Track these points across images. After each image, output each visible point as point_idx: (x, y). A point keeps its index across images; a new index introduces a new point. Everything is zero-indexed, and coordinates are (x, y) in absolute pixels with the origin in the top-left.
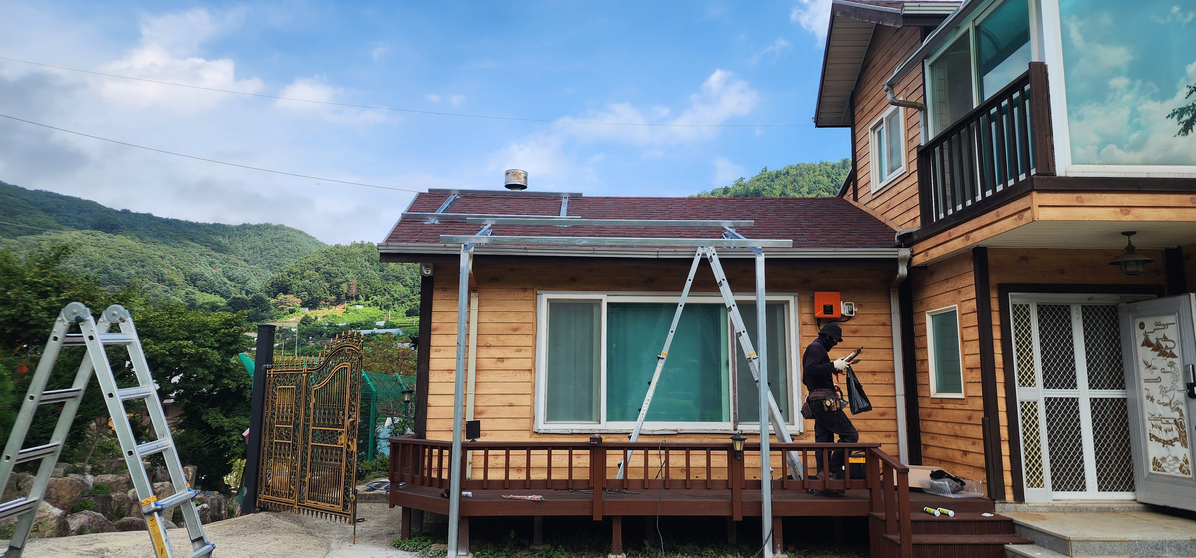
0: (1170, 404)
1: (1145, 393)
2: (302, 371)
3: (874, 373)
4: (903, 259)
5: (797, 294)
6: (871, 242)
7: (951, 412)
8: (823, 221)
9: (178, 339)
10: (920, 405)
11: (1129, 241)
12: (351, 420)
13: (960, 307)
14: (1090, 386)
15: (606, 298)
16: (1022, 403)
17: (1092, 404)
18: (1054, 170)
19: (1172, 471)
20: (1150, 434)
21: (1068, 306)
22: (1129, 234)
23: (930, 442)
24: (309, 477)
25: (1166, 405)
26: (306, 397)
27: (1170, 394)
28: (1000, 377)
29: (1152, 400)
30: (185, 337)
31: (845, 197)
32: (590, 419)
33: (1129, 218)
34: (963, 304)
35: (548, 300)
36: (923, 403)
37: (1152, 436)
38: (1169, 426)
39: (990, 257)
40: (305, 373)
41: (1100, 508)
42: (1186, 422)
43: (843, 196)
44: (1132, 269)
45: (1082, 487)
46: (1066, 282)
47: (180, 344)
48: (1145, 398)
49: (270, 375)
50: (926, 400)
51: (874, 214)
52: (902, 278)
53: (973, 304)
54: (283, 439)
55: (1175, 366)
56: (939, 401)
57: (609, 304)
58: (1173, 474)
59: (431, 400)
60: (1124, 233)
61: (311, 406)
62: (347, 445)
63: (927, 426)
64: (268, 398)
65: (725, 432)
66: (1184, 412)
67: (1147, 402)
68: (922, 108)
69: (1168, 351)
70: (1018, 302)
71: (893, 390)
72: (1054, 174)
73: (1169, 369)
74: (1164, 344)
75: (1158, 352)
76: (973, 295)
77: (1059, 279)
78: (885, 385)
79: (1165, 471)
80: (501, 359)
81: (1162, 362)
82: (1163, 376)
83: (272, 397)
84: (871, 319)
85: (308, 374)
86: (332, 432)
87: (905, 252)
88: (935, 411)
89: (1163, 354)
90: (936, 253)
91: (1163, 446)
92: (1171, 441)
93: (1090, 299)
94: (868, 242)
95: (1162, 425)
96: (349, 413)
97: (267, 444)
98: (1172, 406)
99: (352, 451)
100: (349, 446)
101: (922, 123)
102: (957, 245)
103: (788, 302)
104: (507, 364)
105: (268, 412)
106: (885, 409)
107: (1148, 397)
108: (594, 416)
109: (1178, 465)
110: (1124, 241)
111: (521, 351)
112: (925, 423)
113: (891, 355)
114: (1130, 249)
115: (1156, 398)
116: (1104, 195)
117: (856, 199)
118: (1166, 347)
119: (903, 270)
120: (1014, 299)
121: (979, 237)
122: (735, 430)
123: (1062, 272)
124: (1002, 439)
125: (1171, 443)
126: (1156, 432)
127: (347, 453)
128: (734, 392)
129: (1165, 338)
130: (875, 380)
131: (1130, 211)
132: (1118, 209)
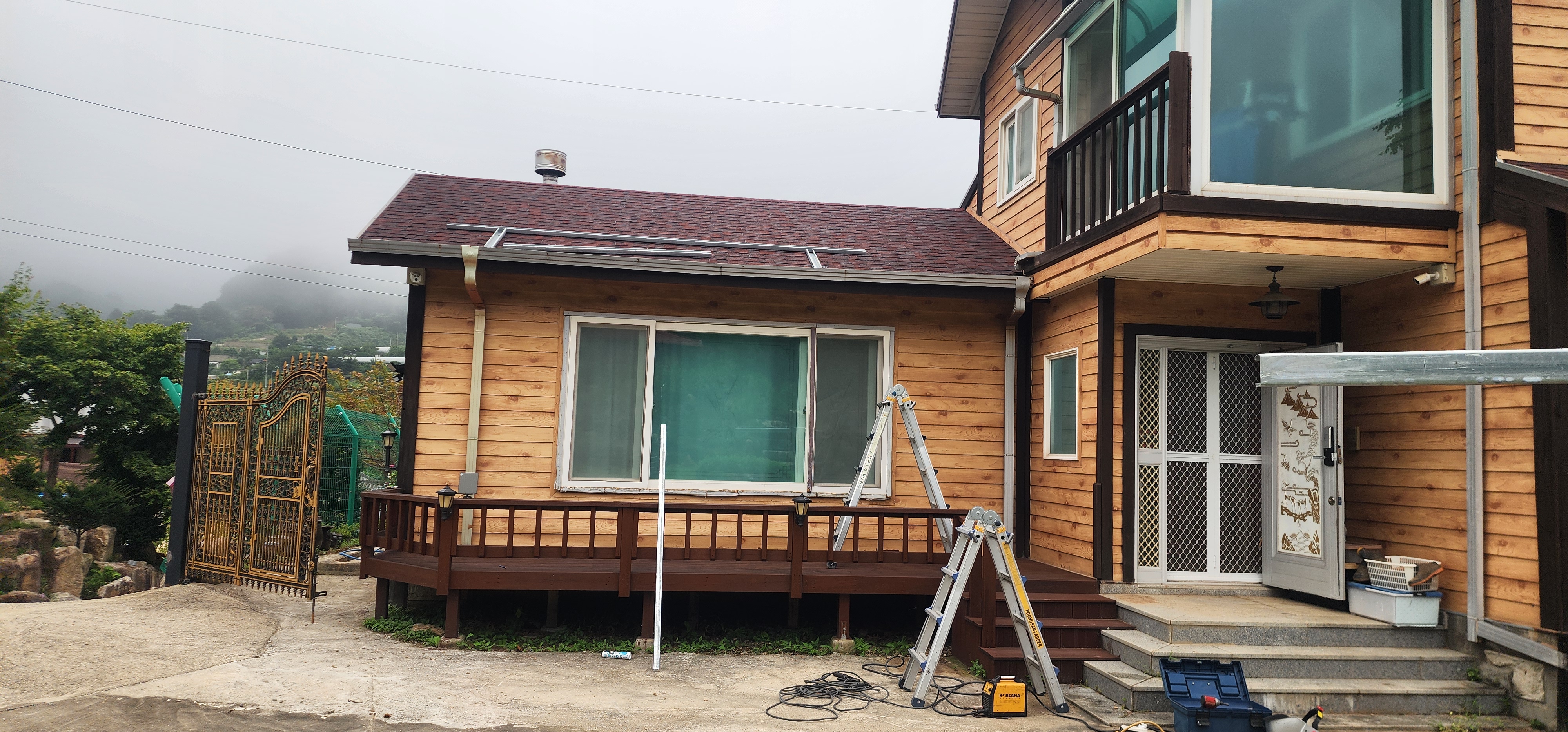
0: (1306, 472)
1: (1281, 459)
2: (246, 402)
3: (980, 427)
4: (1022, 290)
5: (893, 329)
6: (986, 268)
7: (1064, 476)
8: (935, 239)
9: (85, 358)
10: (1034, 468)
11: (1274, 278)
12: (310, 467)
13: (1082, 350)
14: (1222, 450)
15: (654, 325)
16: (1142, 467)
17: (1222, 470)
18: (1189, 187)
19: (1301, 549)
20: (1282, 507)
21: (1205, 354)
22: (1274, 269)
23: (1039, 512)
24: (255, 539)
25: (1301, 473)
26: (251, 436)
27: (1307, 461)
28: (1118, 436)
29: (1288, 467)
30: (97, 355)
31: (968, 210)
32: (629, 475)
33: (1270, 250)
34: (1085, 346)
35: (579, 324)
36: (1037, 465)
37: (1284, 509)
38: (1302, 498)
39: (1118, 289)
40: (249, 406)
41: (1222, 593)
42: (1320, 493)
43: (966, 208)
44: (1274, 311)
45: (1202, 567)
46: (1204, 325)
47: (89, 364)
48: (1280, 464)
49: (203, 407)
50: (1039, 461)
51: (998, 233)
52: (1018, 313)
53: (1094, 348)
54: (220, 490)
55: (1315, 428)
56: (1051, 463)
57: (658, 332)
58: (1302, 553)
59: (421, 446)
60: (1269, 268)
61: (258, 448)
62: (305, 498)
63: (1038, 493)
64: (200, 436)
65: (796, 495)
66: (1319, 483)
67: (1282, 470)
68: (1058, 101)
69: (1309, 410)
70: (1146, 346)
71: (1002, 449)
72: (1187, 192)
73: (1307, 431)
74: (1305, 402)
75: (1298, 412)
76: (1095, 336)
77: (1196, 321)
78: (992, 443)
79: (1294, 550)
80: (515, 398)
81: (1301, 423)
82: (1300, 439)
83: (206, 436)
84: (982, 362)
85: (254, 406)
86: (286, 482)
87: (1023, 282)
88: (1048, 475)
89: (1303, 413)
90: (1056, 284)
91: (1295, 521)
92: (1302, 515)
93: (1229, 346)
94: (983, 268)
95: (1296, 497)
96: (307, 458)
97: (199, 496)
98: (1308, 474)
99: (311, 507)
100: (307, 501)
101: (1056, 119)
102: (1080, 275)
103: (882, 338)
104: (523, 404)
105: (200, 454)
106: (992, 472)
107: (1283, 464)
108: (635, 472)
109: (1308, 543)
110: (1267, 279)
111: (541, 387)
112: (1035, 489)
113: (1002, 407)
114: (1274, 287)
115: (1291, 465)
116: (1243, 221)
117: (980, 213)
118: (1307, 405)
119: (1020, 304)
120: (1143, 342)
121: (1103, 266)
122: (809, 492)
123: (1200, 312)
124: (1115, 508)
125: (1302, 517)
126: (1289, 505)
127: (305, 508)
128: (811, 446)
129: (1307, 396)
130: (981, 436)
131: (1271, 242)
132: (1258, 239)
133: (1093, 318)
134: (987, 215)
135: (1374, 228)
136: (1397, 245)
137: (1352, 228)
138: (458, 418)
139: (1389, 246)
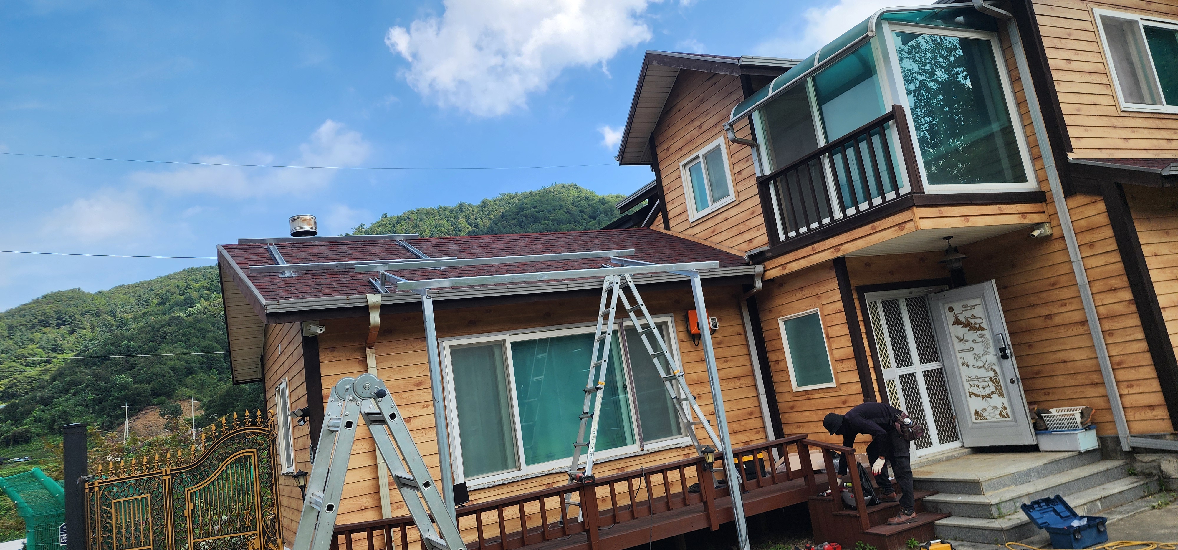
0: (984, 366)
1: (960, 361)
3: (738, 378)
4: (759, 274)
5: (672, 314)
7: (820, 400)
10: (779, 400)
11: (949, 244)
12: (269, 516)
13: (823, 309)
14: (922, 362)
15: (509, 338)
16: (887, 382)
17: (925, 375)
18: (922, 190)
19: (992, 417)
20: (969, 392)
21: (898, 300)
22: (948, 238)
25: (981, 367)
26: (174, 504)
27: (984, 359)
28: (871, 363)
29: (968, 365)
31: (652, 227)
33: (970, 224)
34: (828, 306)
35: (451, 347)
36: (785, 398)
37: (971, 394)
38: (986, 384)
39: (851, 264)
40: (166, 475)
41: (947, 457)
42: (1000, 378)
44: (956, 265)
45: (930, 444)
46: (895, 281)
48: (961, 365)
49: (92, 488)
50: (788, 394)
52: (758, 291)
53: (840, 305)
55: (985, 336)
57: (513, 344)
58: (994, 419)
60: (945, 238)
64: (93, 519)
65: (634, 455)
66: (998, 371)
67: (963, 368)
68: (751, 144)
69: (977, 326)
70: (870, 300)
71: (755, 390)
72: (923, 193)
73: (980, 340)
74: (972, 321)
75: (968, 328)
77: (890, 279)
78: (748, 388)
79: (987, 419)
81: (973, 335)
82: (974, 346)
84: (730, 330)
85: (172, 475)
87: (759, 268)
88: (799, 402)
89: (973, 328)
90: (795, 266)
91: (983, 400)
92: (989, 395)
93: (911, 293)
95: (979, 384)
96: (262, 510)
98: (987, 367)
101: (752, 157)
103: (666, 323)
105: (96, 537)
106: (752, 409)
107: (963, 364)
108: (510, 462)
109: (998, 412)
112: (786, 416)
113: (748, 361)
114: (951, 249)
115: (971, 364)
116: (953, 208)
117: (667, 227)
118: (975, 323)
119: (759, 284)
120: (869, 297)
122: (643, 450)
123: (892, 273)
125: (989, 396)
126: (975, 390)
128: (637, 414)
129: (973, 317)
130: (741, 384)
132: (962, 218)
133: (835, 284)
135: (1011, 205)
137: (1002, 206)
139: (1021, 215)
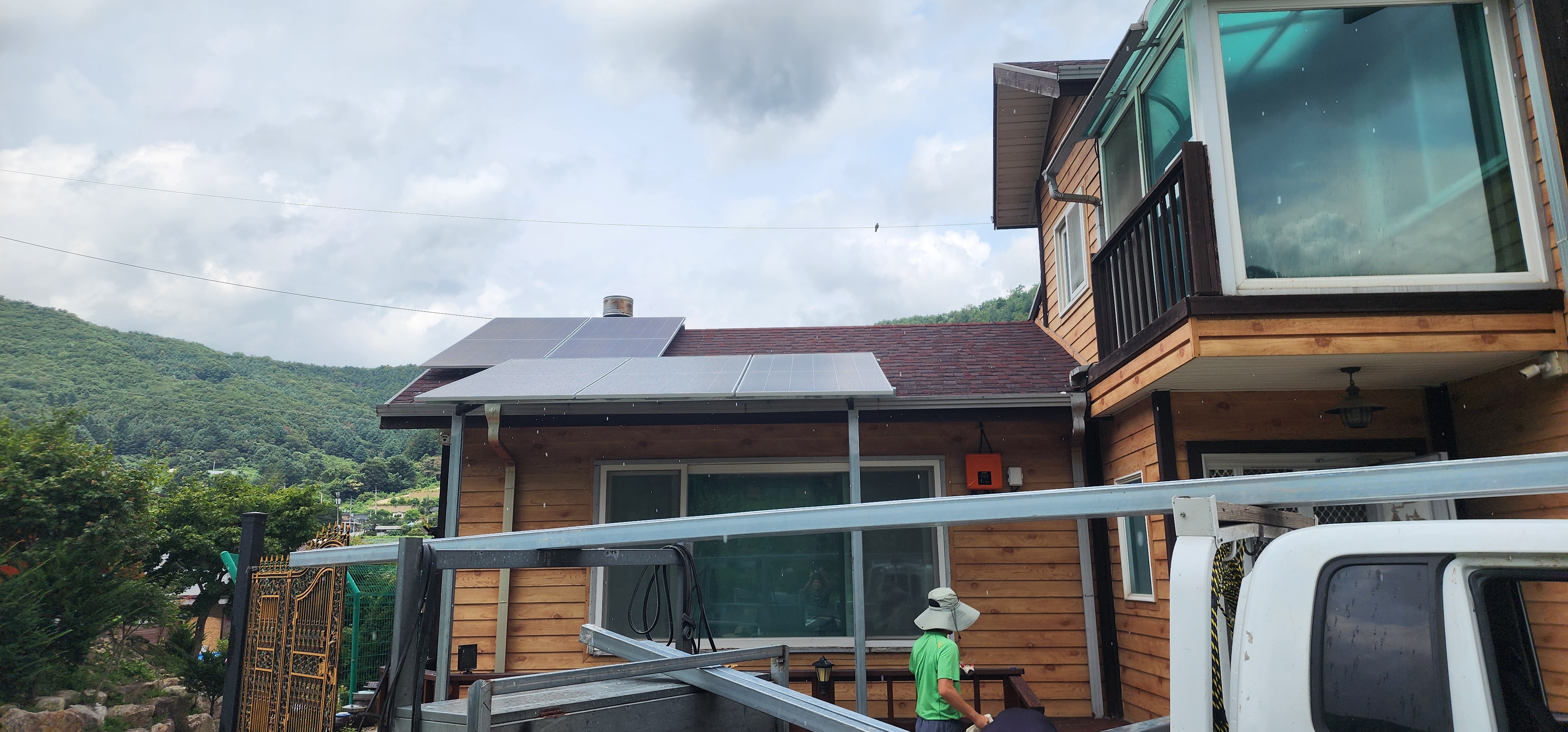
2: (286, 575)
3: (1052, 565)
4: (1078, 407)
5: (943, 457)
6: (1041, 385)
7: (1144, 620)
8: (992, 356)
10: (1117, 610)
11: (1351, 380)
12: (332, 642)
15: (685, 469)
22: (1351, 370)
23: (1129, 664)
24: (288, 720)
26: (290, 610)
31: (1037, 321)
33: (1330, 350)
35: (609, 473)
36: (1119, 607)
40: (289, 578)
43: (1034, 320)
44: (1356, 419)
46: (1283, 438)
49: (255, 580)
50: (1122, 603)
51: (1063, 345)
53: (1156, 471)
54: (264, 667)
56: (1133, 605)
57: (691, 476)
60: (1344, 370)
61: (294, 623)
62: (327, 675)
63: (1126, 640)
64: (252, 611)
68: (1096, 203)
70: (1213, 467)
71: (1079, 588)
72: (1219, 292)
76: (1155, 458)
77: (1273, 433)
78: (1067, 582)
83: (256, 611)
85: (292, 578)
86: (313, 658)
87: (1079, 399)
88: (1131, 618)
90: (1112, 399)
94: (1037, 386)
96: (331, 633)
97: (248, 674)
99: (332, 685)
100: (329, 678)
101: (1098, 224)
102: (1128, 389)
103: (931, 468)
105: (251, 630)
106: (1070, 616)
110: (1344, 381)
112: (1122, 635)
113: (1075, 540)
114: (1353, 391)
116: (1291, 320)
119: (1079, 423)
120: (1210, 461)
121: (1151, 378)
123: (1276, 423)
127: (327, 687)
130: (1053, 575)
131: (1330, 341)
132: (1313, 339)
133: (1150, 437)
134: (1054, 325)
135: (1457, 317)
136: (1489, 335)
137: (1429, 319)
138: (490, 581)
139: (1479, 336)
